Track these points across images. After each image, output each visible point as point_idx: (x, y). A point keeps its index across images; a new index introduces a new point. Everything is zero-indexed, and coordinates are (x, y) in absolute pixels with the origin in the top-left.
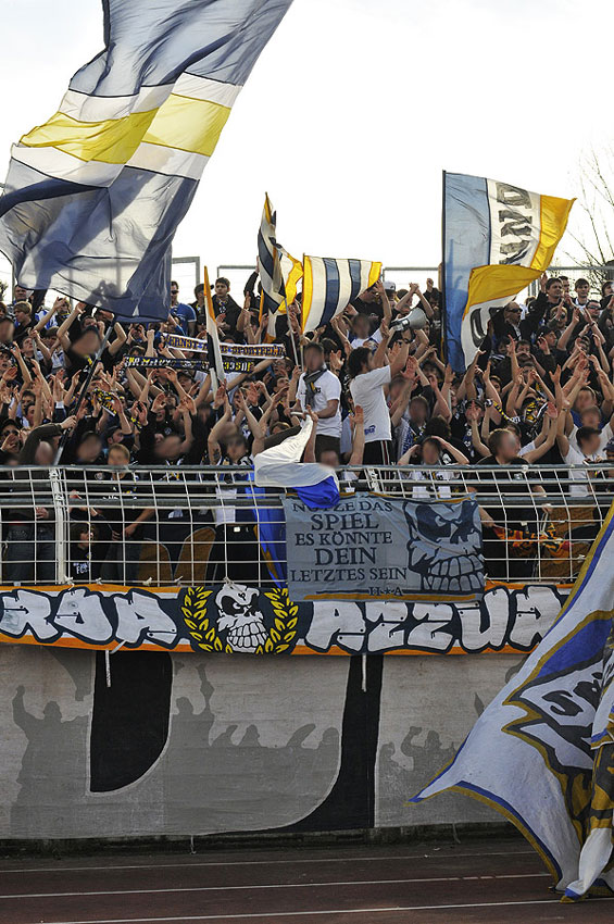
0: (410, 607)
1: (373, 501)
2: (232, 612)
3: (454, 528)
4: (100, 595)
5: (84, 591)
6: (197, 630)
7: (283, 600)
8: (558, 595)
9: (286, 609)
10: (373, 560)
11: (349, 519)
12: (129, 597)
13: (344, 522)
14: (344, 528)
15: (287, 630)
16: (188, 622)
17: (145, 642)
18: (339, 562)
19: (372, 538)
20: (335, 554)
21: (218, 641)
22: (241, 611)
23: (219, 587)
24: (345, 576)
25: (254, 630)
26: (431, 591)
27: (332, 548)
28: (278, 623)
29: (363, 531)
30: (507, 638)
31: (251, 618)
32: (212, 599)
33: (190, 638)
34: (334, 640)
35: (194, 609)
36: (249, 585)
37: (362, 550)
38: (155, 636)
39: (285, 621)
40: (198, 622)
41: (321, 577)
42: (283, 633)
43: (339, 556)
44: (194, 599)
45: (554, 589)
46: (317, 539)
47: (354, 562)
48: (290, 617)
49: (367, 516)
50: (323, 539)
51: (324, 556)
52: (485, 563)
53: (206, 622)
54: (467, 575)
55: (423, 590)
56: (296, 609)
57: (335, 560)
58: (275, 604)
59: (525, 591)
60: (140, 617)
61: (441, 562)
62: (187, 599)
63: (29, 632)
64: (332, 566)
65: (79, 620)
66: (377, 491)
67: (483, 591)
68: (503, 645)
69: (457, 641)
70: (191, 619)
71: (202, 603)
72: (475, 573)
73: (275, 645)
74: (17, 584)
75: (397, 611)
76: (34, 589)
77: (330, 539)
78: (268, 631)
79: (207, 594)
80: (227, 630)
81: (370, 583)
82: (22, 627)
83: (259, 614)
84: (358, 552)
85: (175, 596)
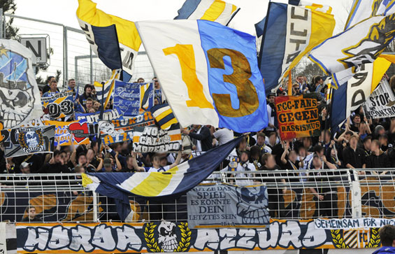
0: (238, 230)
1: (223, 187)
2: (164, 235)
3: (256, 197)
4: (111, 228)
5: (104, 226)
6: (149, 243)
7: (185, 228)
8: (300, 225)
9: (186, 233)
10: (223, 211)
11: (213, 194)
12: (123, 228)
13: (211, 196)
14: (211, 198)
15: (187, 242)
16: (146, 239)
17: (129, 249)
18: (209, 212)
19: (222, 202)
20: (207, 209)
21: (158, 248)
22: (168, 234)
23: (160, 223)
24: (211, 217)
25: (173, 242)
26: (246, 224)
27: (206, 206)
28: (183, 239)
29: (219, 199)
30: (278, 243)
31: (172, 237)
32: (156, 228)
33: (147, 247)
34: (206, 245)
35: (149, 233)
36: (172, 222)
37: (219, 207)
38: (133, 246)
39: (185, 238)
40: (150, 239)
41: (202, 218)
42: (184, 244)
43: (209, 210)
44: (149, 229)
45: (298, 222)
46: (200, 202)
47: (215, 212)
48: (188, 237)
49: (220, 193)
50: (202, 202)
51: (203, 210)
52: (269, 212)
53: (153, 239)
54: (262, 217)
55: (243, 223)
56: (190, 233)
57: (207, 211)
58: (182, 230)
59: (286, 223)
60: (127, 238)
61: (250, 212)
62: (146, 229)
63: (82, 249)
64: (206, 213)
65: (102, 241)
66: (225, 182)
67: (269, 223)
68: (276, 246)
69: (257, 245)
70: (148, 238)
71: (152, 231)
72: (265, 216)
73: (182, 248)
74: (78, 222)
75: (232, 232)
76: (85, 225)
77: (205, 202)
78: (178, 243)
79: (154, 226)
80: (162, 243)
81: (221, 220)
82: (79, 246)
83: (175, 236)
84: (217, 208)
85: (141, 227)
